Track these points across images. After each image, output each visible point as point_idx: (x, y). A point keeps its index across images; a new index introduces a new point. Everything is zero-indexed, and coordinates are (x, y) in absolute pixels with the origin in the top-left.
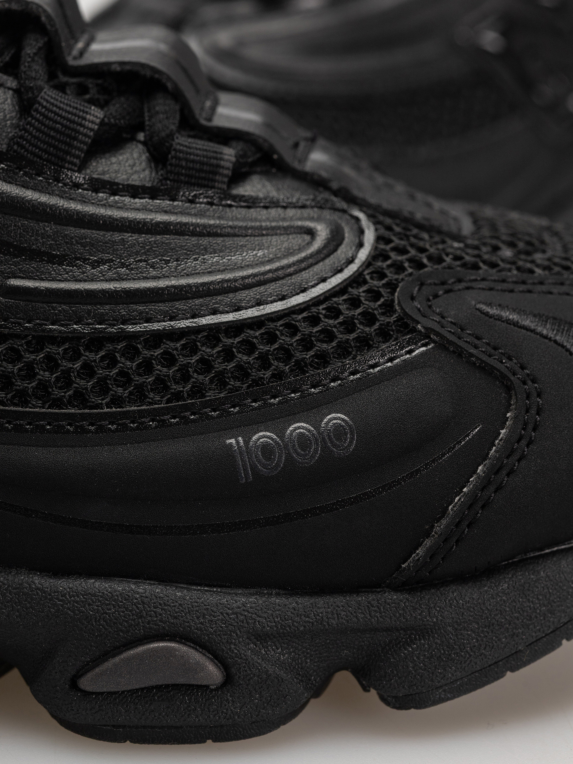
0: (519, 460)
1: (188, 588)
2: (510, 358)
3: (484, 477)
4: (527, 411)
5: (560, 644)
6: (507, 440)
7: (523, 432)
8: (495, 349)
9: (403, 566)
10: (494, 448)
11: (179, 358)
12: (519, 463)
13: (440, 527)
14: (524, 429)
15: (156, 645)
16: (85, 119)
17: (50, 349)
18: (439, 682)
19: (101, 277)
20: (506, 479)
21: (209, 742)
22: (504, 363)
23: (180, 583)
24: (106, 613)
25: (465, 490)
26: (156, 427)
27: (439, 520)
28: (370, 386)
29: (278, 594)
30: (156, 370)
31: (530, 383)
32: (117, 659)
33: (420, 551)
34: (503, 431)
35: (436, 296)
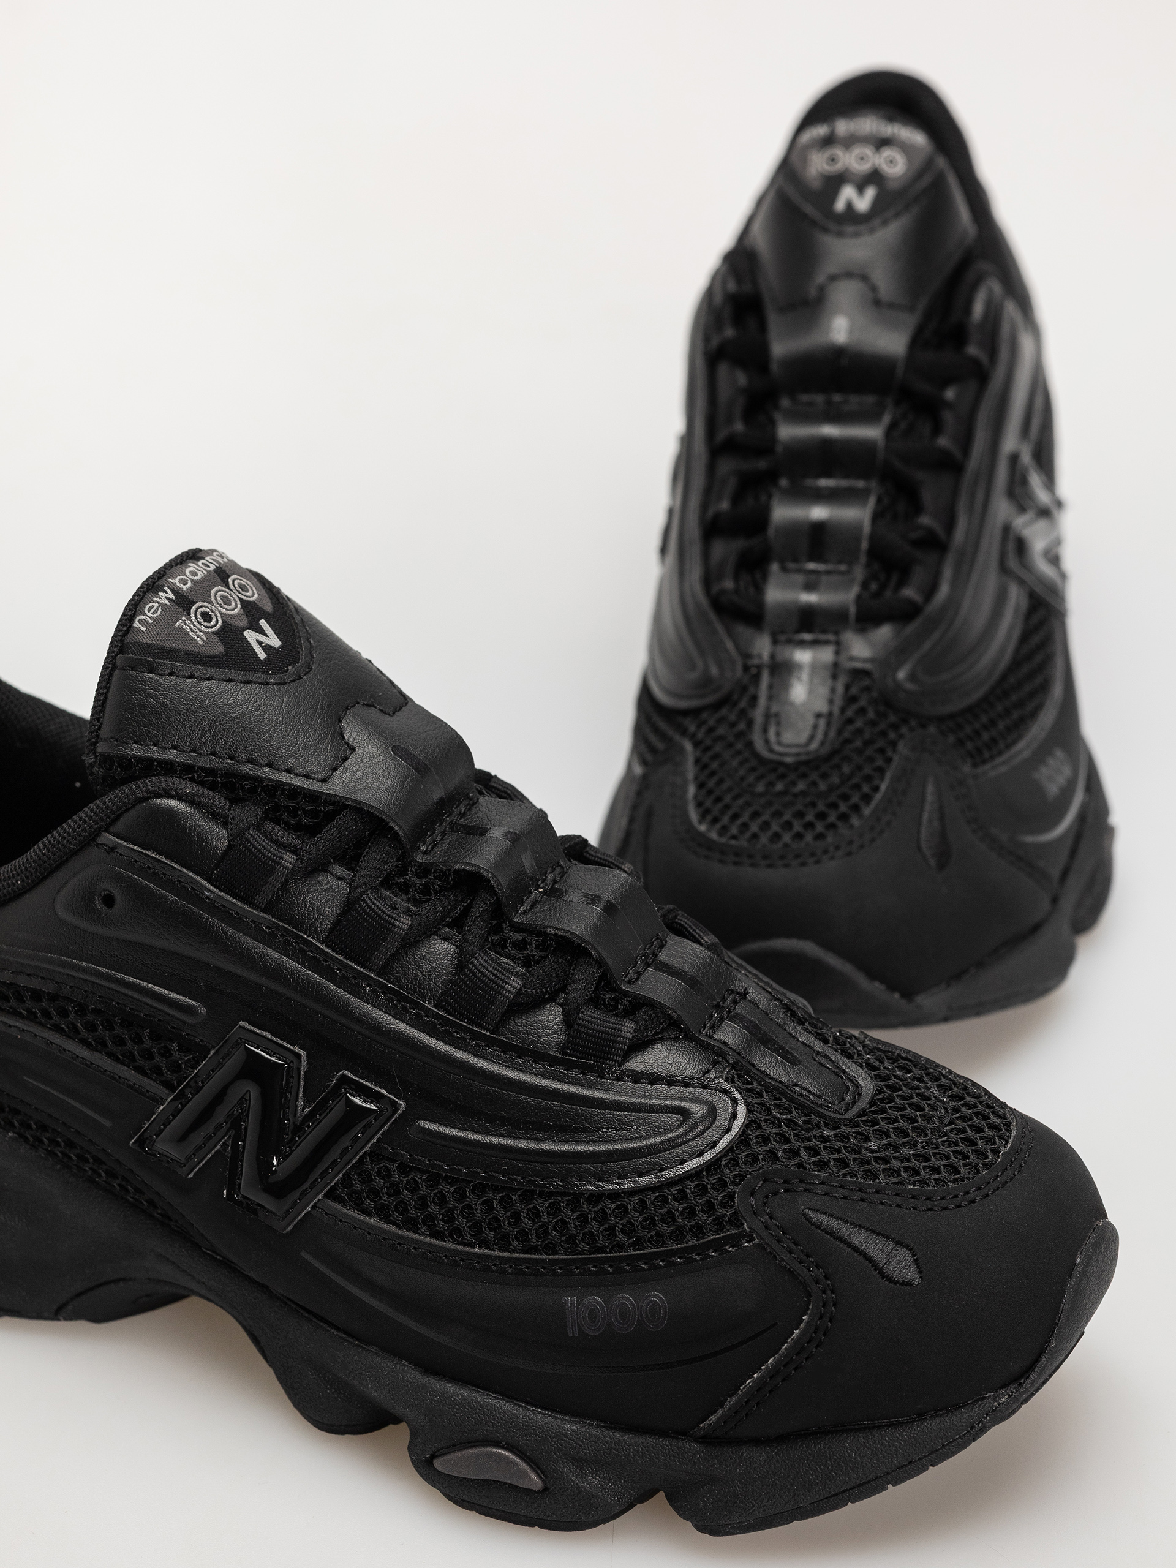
0: (807, 1359)
1: (525, 1407)
2: (818, 1267)
3: (771, 1369)
4: (821, 1318)
5: (884, 1488)
6: (797, 1342)
7: (814, 1335)
8: (808, 1256)
9: (701, 1425)
10: (786, 1345)
11: (544, 1215)
12: (806, 1361)
13: (730, 1402)
14: (815, 1332)
15: (494, 1450)
16: (503, 988)
17: (443, 1186)
18: (726, 1521)
19: (493, 1131)
20: (793, 1372)
21: (536, 1527)
22: (811, 1271)
23: (520, 1401)
24: (456, 1416)
25: (755, 1376)
26: (511, 1274)
27: (731, 1396)
28: (692, 1272)
29: (597, 1426)
30: (523, 1222)
31: (829, 1292)
32: (459, 1454)
33: (713, 1418)
34: (797, 1332)
35: (775, 1194)
